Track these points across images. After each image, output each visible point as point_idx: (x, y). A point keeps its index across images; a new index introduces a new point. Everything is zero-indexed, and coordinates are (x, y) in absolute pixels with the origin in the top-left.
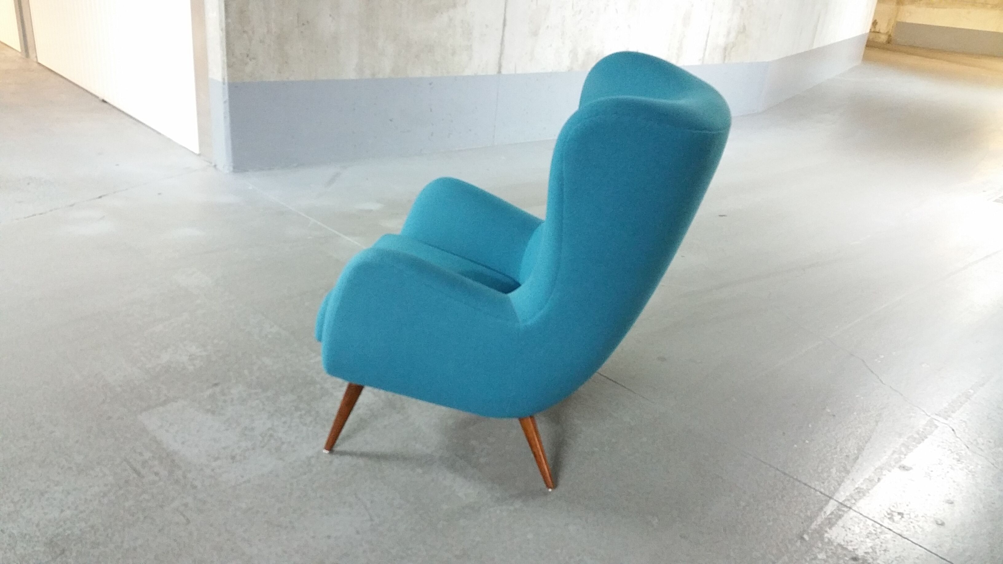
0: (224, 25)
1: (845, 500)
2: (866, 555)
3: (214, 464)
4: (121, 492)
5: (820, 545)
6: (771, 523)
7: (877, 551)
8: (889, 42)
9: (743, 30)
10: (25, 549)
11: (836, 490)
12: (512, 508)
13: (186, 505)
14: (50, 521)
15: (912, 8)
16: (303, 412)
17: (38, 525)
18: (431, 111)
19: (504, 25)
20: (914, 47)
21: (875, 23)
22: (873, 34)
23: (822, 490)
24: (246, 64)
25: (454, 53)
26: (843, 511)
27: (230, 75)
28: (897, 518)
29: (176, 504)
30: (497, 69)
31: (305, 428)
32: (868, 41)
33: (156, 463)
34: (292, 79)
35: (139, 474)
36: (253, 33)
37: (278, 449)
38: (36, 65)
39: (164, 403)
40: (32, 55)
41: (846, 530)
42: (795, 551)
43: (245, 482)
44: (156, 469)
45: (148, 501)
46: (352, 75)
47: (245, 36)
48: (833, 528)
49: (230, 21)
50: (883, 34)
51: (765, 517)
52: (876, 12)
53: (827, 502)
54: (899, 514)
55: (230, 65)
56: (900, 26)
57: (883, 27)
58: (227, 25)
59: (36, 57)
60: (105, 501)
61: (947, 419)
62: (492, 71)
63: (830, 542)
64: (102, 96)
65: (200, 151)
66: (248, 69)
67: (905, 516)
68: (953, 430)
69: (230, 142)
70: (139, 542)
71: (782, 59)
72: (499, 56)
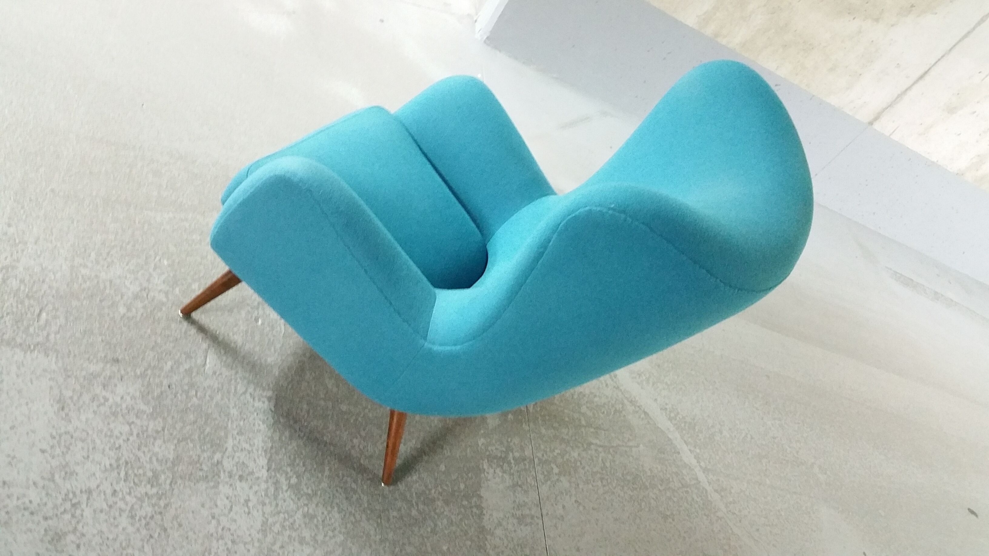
19: (921, 77)
30: (871, 118)
46: (690, 20)
62: (864, 116)
72: (885, 106)
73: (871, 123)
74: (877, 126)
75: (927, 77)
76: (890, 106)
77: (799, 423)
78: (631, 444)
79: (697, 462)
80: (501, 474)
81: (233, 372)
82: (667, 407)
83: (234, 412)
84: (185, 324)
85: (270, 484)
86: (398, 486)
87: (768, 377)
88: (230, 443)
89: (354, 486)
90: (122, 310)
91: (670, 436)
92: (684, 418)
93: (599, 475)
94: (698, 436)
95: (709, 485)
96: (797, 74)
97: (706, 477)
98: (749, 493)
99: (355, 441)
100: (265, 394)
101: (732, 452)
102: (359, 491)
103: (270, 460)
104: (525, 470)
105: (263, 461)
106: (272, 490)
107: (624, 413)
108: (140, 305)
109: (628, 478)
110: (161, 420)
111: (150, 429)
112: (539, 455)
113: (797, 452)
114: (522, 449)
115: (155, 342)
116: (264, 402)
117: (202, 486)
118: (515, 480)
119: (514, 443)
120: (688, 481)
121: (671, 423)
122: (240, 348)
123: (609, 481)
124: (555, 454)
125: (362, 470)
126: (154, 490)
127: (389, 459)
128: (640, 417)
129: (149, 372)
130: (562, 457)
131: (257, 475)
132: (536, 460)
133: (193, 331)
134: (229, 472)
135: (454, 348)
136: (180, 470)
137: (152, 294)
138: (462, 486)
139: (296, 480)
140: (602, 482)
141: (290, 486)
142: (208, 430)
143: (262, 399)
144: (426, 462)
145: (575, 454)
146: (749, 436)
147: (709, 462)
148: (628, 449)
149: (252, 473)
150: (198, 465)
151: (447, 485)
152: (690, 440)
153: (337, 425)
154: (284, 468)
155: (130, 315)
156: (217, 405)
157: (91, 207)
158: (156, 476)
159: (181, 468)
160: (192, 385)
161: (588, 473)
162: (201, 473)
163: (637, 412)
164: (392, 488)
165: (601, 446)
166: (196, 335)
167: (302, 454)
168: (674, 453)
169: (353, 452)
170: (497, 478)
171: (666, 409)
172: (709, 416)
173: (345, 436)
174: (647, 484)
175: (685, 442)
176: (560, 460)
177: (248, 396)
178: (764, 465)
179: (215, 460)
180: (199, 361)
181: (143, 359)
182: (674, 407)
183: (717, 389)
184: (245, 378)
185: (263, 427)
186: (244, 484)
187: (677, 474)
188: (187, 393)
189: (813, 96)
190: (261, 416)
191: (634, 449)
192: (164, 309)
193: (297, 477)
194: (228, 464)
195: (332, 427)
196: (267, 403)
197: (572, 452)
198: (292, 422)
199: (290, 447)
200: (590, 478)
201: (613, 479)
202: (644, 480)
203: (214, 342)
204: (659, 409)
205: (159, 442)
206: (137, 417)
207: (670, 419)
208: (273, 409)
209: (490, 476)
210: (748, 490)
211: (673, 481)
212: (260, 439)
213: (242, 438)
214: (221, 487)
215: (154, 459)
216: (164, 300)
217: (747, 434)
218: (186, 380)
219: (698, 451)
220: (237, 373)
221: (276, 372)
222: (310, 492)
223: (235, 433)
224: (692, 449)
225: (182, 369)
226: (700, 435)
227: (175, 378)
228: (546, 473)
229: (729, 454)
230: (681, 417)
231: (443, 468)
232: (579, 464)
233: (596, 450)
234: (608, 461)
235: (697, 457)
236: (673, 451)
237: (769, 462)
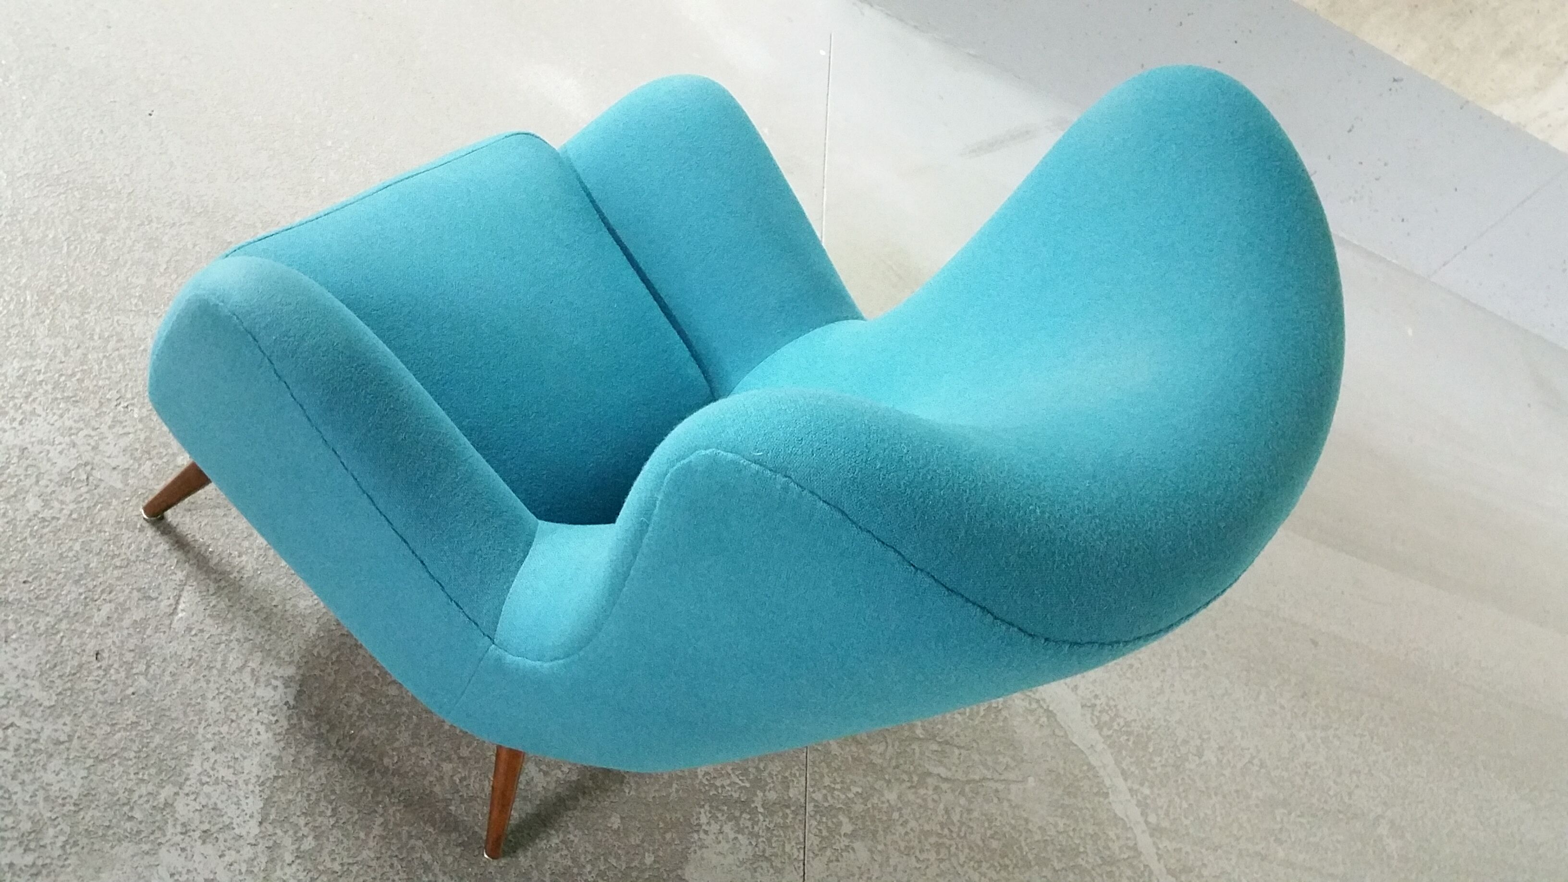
77: (1362, 736)
78: (1011, 776)
79: (1142, 814)
80: (732, 835)
81: (227, 628)
82: (1098, 702)
83: (214, 706)
85: (261, 847)
86: (517, 857)
87: (1315, 643)
88: (196, 765)
89: (427, 857)
90: (33, 504)
91: (1093, 760)
92: (1127, 724)
93: (933, 840)
94: (1151, 760)
95: (1159, 860)
96: (1435, 61)
97: (1155, 843)
98: (1239, 876)
99: (447, 767)
100: (280, 672)
101: (1216, 794)
102: (436, 867)
103: (268, 802)
104: (785, 827)
105: (254, 805)
106: (263, 859)
107: (1005, 713)
108: (69, 495)
109: (995, 844)
110: (68, 719)
111: (44, 736)
112: (818, 796)
113: (1350, 794)
114: (786, 784)
115: (87, 566)
116: (275, 688)
117: (126, 850)
118: (761, 846)
119: (770, 774)
120: (1117, 852)
121: (1100, 734)
122: (249, 579)
123: (953, 849)
124: (851, 795)
125: (450, 825)
126: (29, 859)
127: (497, 808)
128: (1037, 721)
129: (64, 625)
130: (865, 801)
131: (237, 831)
132: (810, 808)
133: (162, 545)
134: (184, 825)
136: (88, 818)
137: (97, 474)
138: (649, 859)
139: (313, 844)
140: (938, 853)
141: (299, 855)
142: (157, 739)
143: (274, 682)
144: (586, 808)
145: (891, 796)
146: (1256, 761)
147: (1167, 814)
148: (1001, 786)
149: (229, 827)
150: (126, 809)
151: (618, 858)
152: (1133, 769)
153: (415, 736)
154: (294, 819)
155: (47, 514)
156: (182, 693)
157: (12, 307)
158: (37, 831)
159: (89, 815)
160: (142, 652)
161: (912, 834)
162: (128, 825)
163: (1032, 712)
164: (503, 861)
165: (946, 780)
166: (167, 554)
167: (333, 792)
168: (1096, 794)
169: (437, 789)
170: (723, 843)
171: (1094, 706)
172: (1180, 722)
173: (427, 757)
174: (1030, 857)
175: (1123, 772)
176: (858, 807)
177: (246, 677)
178: (1278, 819)
179: (162, 799)
180: (164, 605)
181: (56, 601)
182: (1112, 703)
183: (1205, 667)
184: (247, 640)
185: (265, 737)
186: (209, 849)
187: (1095, 837)
188: (129, 666)
189: (1467, 102)
190: (265, 716)
191: (1013, 787)
192: (114, 502)
193: (316, 838)
194: (184, 809)
195: (404, 737)
196: (281, 689)
197: (886, 792)
198: (324, 728)
199: (312, 779)
200: (915, 843)
201: (962, 846)
202: (1026, 849)
203: (199, 568)
204: (1079, 706)
205: (56, 763)
206: (23, 714)
207: (1099, 727)
208: (292, 703)
209: (709, 840)
210: (1237, 870)
211: (1085, 852)
212: (256, 760)
213: (220, 757)
214: (163, 850)
215: (41, 794)
216: (119, 485)
217: (1253, 758)
218: (132, 643)
219: (1147, 791)
220: (233, 629)
221: (311, 628)
222: (336, 867)
223: (209, 746)
224: (1136, 787)
225: (126, 622)
226: (1157, 759)
227: (112, 638)
228: (825, 833)
229: (1210, 797)
230: (1122, 724)
231: (615, 822)
232: (896, 815)
233: (936, 788)
234: (958, 810)
235: (1143, 806)
236: (1095, 790)
237: (1290, 813)
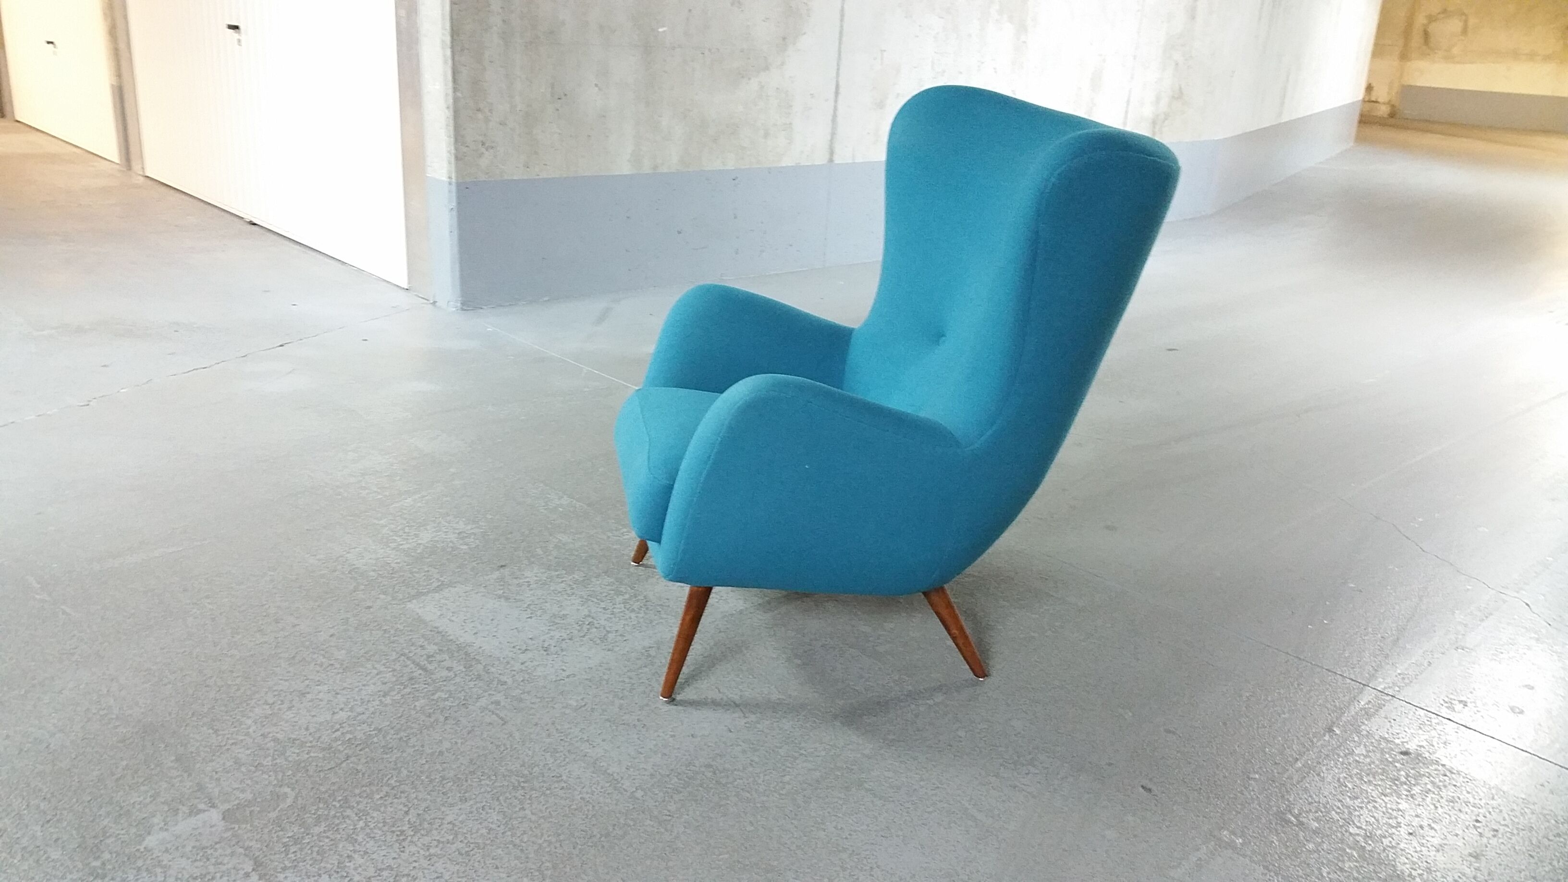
0: (451, 101)
1: (1385, 688)
2: (1419, 749)
3: (523, 657)
4: (408, 690)
5: (1356, 739)
6: (1287, 716)
7: (1435, 744)
8: (1392, 115)
9: (1178, 95)
10: (298, 754)
11: (1373, 677)
12: (931, 702)
13: (497, 703)
14: (321, 724)
15: (1422, 64)
16: (627, 596)
17: (307, 729)
18: (735, 218)
19: (837, 93)
20: (1433, 122)
21: (1369, 88)
22: (1368, 105)
23: (1353, 677)
24: (481, 155)
25: (766, 135)
26: (1384, 700)
27: (458, 171)
28: (1458, 707)
29: (483, 702)
30: (827, 156)
31: (633, 615)
32: (1362, 115)
33: (446, 656)
34: (544, 175)
35: (425, 669)
36: (491, 111)
37: (604, 639)
38: (142, 179)
39: (438, 589)
40: (136, 166)
41: (1390, 722)
42: (1323, 746)
43: (568, 677)
44: (447, 664)
45: (446, 699)
46: (626, 169)
47: (480, 116)
48: (1373, 719)
49: (459, 94)
50: (1384, 104)
51: (1278, 709)
52: (1371, 72)
53: (1361, 692)
54: (1460, 702)
55: (459, 158)
56: (1408, 91)
57: (1382, 94)
58: (456, 100)
59: (143, 168)
60: (388, 700)
61: (1518, 592)
62: (820, 159)
63: (1369, 735)
64: (248, 218)
65: (409, 283)
66: (484, 162)
67: (1469, 704)
68: (1527, 604)
69: (457, 266)
70: (446, 745)
71: (1238, 136)
72: (829, 138)
73: (831, 160)
74: (837, 160)
75: (841, 90)
76: (833, 134)
84: (672, 707)
127: (961, 642)
135: (994, 428)
